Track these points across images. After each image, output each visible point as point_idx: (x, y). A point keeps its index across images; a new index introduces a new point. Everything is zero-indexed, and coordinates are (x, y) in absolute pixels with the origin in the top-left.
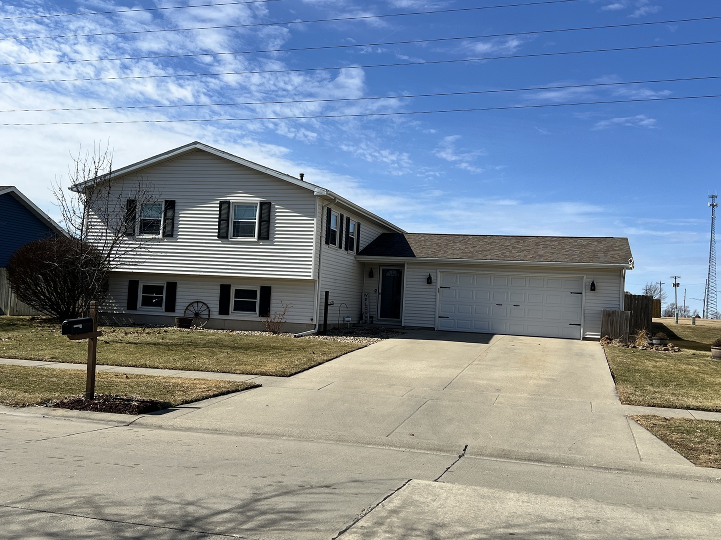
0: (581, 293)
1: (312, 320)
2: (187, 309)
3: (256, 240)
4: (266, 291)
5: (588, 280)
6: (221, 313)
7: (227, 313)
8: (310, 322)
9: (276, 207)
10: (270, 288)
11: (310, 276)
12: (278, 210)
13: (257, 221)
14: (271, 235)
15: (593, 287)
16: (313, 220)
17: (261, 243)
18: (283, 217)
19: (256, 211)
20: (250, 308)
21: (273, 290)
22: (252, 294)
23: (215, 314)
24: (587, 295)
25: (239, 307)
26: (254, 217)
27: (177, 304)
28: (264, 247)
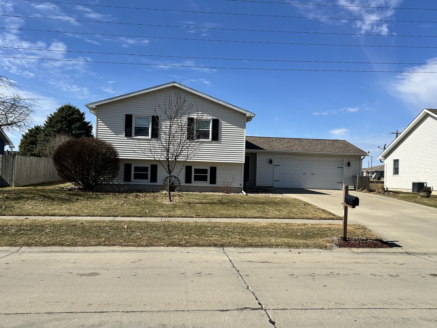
0: (342, 168)
1: (241, 185)
2: (165, 180)
3: (211, 141)
4: (213, 170)
5: (346, 161)
6: (186, 182)
7: (190, 182)
8: (240, 186)
9: (222, 122)
10: (216, 168)
11: (243, 161)
12: (223, 124)
13: (211, 130)
14: (219, 138)
15: (349, 164)
16: (244, 130)
17: (214, 143)
18: (225, 127)
19: (209, 124)
20: (204, 179)
21: (217, 169)
22: (205, 171)
23: (183, 183)
24: (346, 168)
25: (197, 178)
26: (208, 128)
27: (158, 178)
28: (215, 145)
